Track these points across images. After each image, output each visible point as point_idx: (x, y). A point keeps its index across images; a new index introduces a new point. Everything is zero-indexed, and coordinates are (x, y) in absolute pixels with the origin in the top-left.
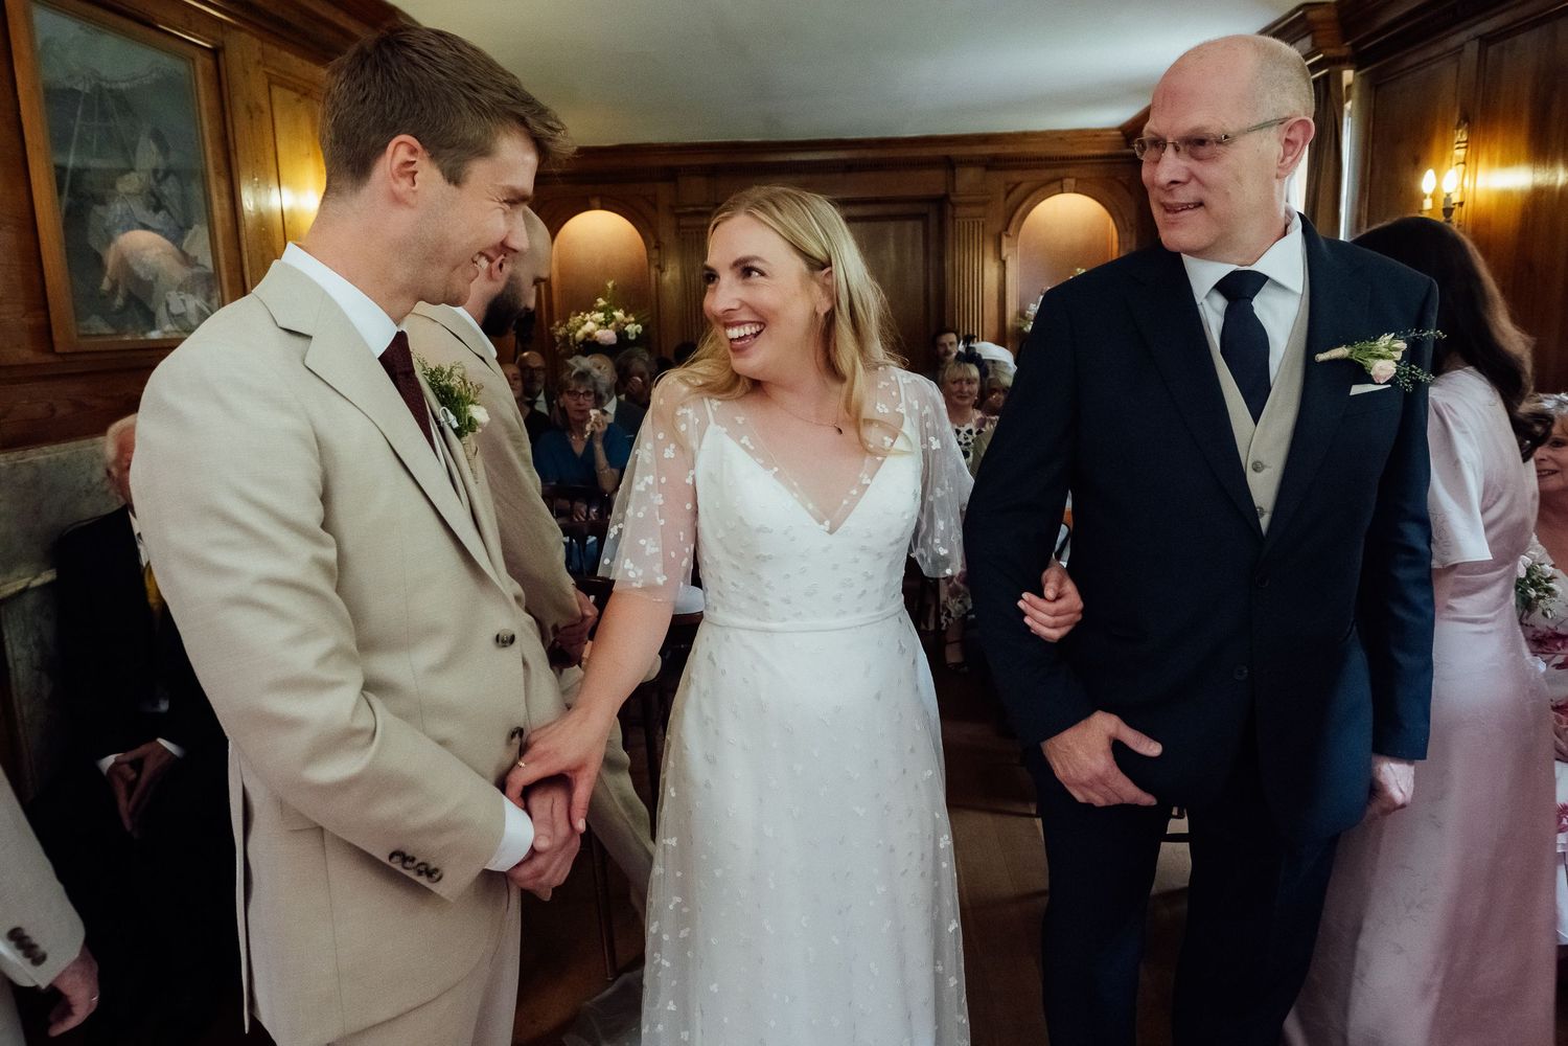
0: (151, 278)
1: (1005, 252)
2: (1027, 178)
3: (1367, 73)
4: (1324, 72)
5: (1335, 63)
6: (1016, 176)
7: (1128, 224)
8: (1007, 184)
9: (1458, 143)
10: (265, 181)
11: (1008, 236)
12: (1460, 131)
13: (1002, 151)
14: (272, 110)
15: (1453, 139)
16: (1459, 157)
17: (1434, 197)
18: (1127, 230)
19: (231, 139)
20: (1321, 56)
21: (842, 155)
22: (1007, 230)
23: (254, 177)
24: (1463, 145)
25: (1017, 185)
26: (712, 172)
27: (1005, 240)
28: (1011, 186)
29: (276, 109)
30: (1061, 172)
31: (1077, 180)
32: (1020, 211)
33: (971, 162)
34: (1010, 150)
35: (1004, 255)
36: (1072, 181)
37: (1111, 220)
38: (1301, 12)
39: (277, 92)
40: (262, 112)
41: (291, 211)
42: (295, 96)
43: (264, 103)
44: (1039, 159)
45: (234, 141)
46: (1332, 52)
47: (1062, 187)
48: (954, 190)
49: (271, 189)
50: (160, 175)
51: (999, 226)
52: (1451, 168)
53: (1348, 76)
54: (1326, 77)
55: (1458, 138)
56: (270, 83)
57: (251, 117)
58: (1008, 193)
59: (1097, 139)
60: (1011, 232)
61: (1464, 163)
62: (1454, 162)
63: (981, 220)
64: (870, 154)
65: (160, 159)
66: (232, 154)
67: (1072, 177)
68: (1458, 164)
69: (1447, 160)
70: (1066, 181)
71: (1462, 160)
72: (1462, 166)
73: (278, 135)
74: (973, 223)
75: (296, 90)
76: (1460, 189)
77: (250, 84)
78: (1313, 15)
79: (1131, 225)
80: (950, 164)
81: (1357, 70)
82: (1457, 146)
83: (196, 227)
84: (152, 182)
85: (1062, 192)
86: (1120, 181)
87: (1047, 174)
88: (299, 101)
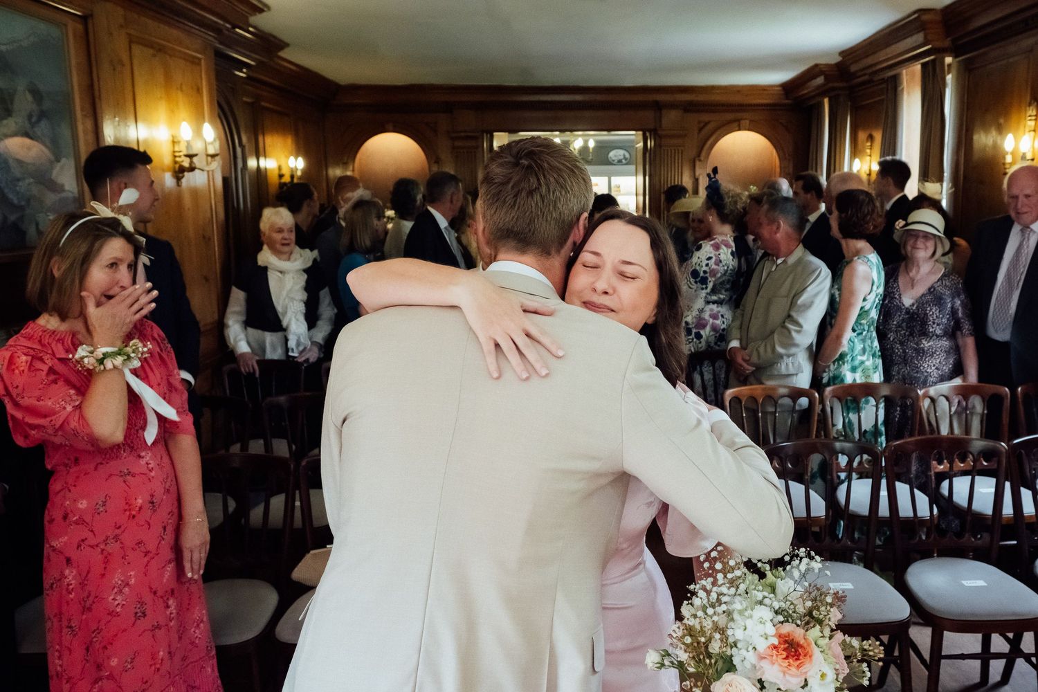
0: (23, 203)
1: (698, 172)
2: (715, 119)
3: (963, 60)
4: (932, 57)
5: (940, 52)
6: (705, 117)
7: (787, 155)
8: (699, 122)
9: (1030, 116)
10: (124, 119)
11: (700, 160)
12: (1031, 108)
13: (696, 99)
14: (132, 64)
15: (1026, 114)
16: (1030, 126)
17: (1013, 153)
18: (786, 158)
19: (96, 87)
20: (930, 46)
21: (578, 98)
22: (699, 155)
23: (115, 117)
24: (1034, 118)
25: (707, 124)
26: (479, 107)
27: (698, 163)
28: (702, 125)
29: (135, 62)
30: (739, 115)
31: (751, 121)
32: (709, 143)
33: (672, 106)
34: (702, 98)
35: (697, 174)
36: (747, 122)
37: (774, 151)
38: (916, 15)
39: (137, 50)
40: (123, 65)
41: (146, 141)
42: (151, 51)
43: (125, 57)
44: (723, 105)
45: (99, 90)
46: (938, 44)
47: (739, 125)
48: (660, 127)
49: (129, 126)
50: (34, 119)
51: (693, 153)
52: (1024, 134)
53: (948, 60)
54: (933, 61)
55: (1030, 112)
56: (131, 42)
57: (114, 69)
58: (700, 130)
59: (765, 92)
60: (702, 158)
61: (1034, 131)
62: (1027, 130)
63: (680, 148)
64: (599, 98)
65: (34, 107)
66: (97, 100)
67: (746, 119)
68: (1030, 131)
69: (1022, 128)
70: (742, 122)
71: (1033, 129)
72: (1032, 133)
73: (136, 83)
74: (675, 150)
75: (152, 47)
76: (1032, 149)
77: (114, 42)
78: (926, 17)
79: (789, 155)
80: (658, 107)
81: (955, 57)
82: (1029, 118)
83: (64, 160)
84: (27, 125)
85: (739, 130)
86: (781, 123)
87: (730, 116)
88: (154, 56)
